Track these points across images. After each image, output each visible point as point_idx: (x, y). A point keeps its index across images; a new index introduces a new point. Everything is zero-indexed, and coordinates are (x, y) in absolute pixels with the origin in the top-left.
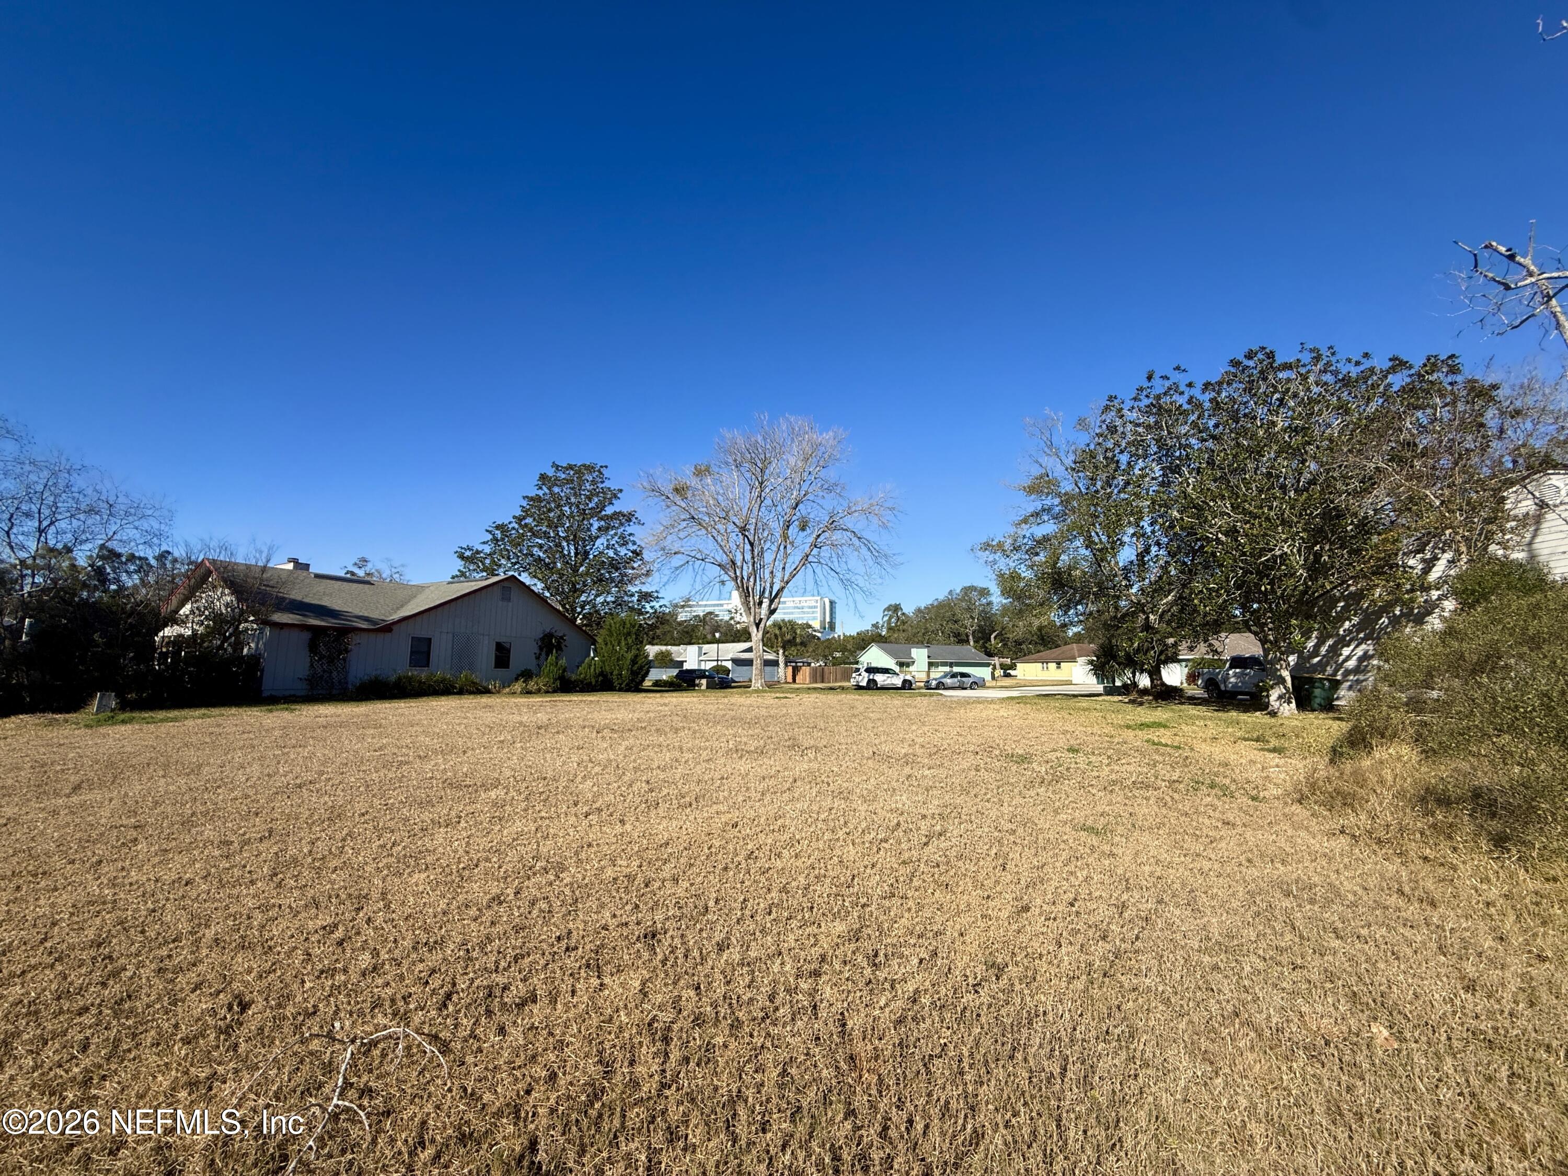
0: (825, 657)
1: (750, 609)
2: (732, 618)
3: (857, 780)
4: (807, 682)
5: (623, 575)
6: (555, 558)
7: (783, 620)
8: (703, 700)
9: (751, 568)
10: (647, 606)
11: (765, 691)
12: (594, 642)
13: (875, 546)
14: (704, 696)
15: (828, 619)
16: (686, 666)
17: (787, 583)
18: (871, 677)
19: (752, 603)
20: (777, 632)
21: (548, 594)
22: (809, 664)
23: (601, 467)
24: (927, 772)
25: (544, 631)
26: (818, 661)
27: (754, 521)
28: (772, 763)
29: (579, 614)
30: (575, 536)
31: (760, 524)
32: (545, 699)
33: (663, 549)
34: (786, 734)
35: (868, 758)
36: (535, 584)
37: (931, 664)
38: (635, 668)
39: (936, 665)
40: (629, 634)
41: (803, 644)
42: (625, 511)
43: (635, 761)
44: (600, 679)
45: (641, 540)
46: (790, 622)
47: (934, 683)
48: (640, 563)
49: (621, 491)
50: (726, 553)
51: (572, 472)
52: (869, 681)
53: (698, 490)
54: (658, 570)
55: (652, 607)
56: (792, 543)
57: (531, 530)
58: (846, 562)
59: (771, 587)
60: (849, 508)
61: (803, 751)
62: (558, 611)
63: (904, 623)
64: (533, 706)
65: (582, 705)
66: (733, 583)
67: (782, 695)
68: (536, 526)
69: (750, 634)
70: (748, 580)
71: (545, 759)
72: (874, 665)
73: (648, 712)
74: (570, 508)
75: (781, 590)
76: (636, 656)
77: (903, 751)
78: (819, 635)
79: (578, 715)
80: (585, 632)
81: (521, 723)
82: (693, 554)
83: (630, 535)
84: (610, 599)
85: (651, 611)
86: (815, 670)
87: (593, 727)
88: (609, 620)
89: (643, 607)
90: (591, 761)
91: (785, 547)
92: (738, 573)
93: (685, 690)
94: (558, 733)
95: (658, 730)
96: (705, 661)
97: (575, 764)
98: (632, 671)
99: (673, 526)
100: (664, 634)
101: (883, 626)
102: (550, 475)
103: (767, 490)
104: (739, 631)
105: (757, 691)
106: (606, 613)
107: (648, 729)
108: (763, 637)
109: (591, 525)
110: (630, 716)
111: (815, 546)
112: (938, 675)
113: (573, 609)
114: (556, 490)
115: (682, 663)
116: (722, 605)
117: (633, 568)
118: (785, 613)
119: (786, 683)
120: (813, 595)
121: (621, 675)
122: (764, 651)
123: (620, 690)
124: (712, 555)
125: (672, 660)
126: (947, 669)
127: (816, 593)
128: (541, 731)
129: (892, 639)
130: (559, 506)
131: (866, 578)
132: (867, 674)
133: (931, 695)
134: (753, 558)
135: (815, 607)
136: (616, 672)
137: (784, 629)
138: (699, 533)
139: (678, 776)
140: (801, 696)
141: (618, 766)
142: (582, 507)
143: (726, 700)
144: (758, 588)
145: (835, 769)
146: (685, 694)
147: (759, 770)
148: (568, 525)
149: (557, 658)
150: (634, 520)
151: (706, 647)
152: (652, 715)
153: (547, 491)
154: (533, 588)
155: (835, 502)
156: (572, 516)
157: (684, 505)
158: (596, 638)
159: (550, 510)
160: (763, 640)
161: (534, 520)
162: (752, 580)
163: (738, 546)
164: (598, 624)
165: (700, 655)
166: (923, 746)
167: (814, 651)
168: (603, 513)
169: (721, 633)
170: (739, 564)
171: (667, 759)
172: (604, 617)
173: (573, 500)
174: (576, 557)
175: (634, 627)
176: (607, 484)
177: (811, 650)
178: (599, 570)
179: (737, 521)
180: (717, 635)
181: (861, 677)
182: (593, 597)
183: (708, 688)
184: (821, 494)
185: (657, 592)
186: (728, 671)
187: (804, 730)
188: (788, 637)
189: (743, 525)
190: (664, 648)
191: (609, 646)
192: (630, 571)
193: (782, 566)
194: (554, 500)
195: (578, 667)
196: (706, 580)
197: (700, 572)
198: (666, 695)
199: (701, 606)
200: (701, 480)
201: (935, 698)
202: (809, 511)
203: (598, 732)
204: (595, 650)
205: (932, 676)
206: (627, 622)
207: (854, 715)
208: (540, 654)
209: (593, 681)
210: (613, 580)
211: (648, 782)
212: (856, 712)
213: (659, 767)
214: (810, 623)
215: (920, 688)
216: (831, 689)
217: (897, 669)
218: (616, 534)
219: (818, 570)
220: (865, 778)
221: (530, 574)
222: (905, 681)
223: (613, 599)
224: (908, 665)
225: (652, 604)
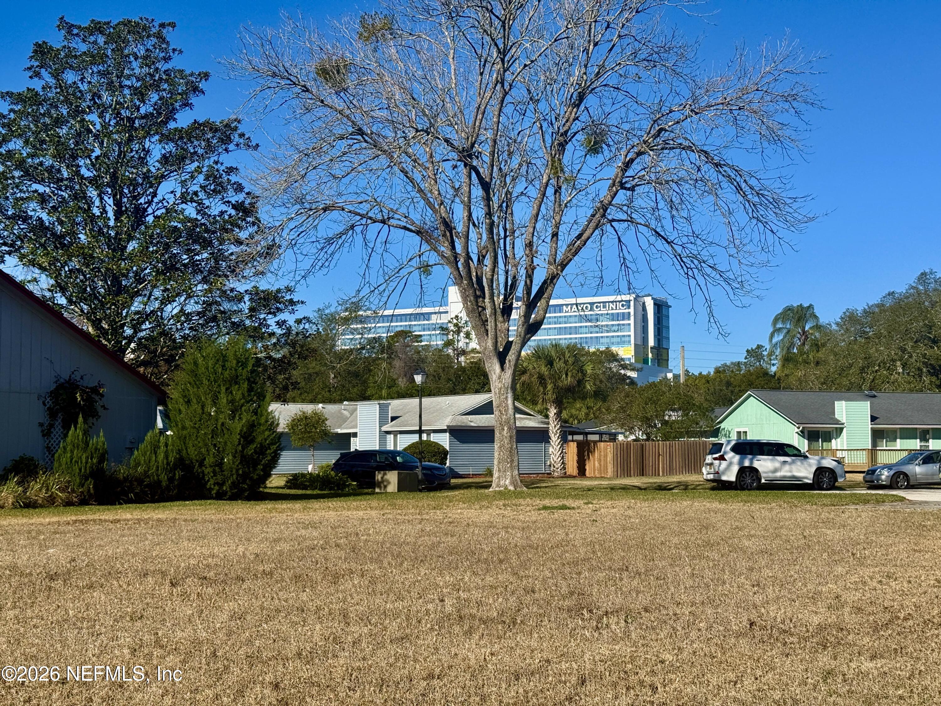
0: (647, 421)
1: (484, 322)
2: (449, 343)
3: (714, 681)
4: (610, 473)
5: (218, 257)
6: (74, 224)
7: (556, 346)
8: (391, 513)
9: (485, 236)
10: (272, 321)
11: (518, 495)
12: (163, 399)
13: (753, 182)
14: (394, 506)
15: (651, 342)
16: (356, 445)
17: (563, 265)
18: (747, 463)
19: (488, 311)
20: (544, 370)
21: (63, 301)
22: (613, 437)
23: (162, 25)
24: (867, 665)
25: (58, 377)
26: (631, 430)
27: (489, 134)
28: (534, 644)
29: (130, 339)
30: (114, 177)
31: (502, 143)
32: (65, 518)
33: (300, 200)
34: (564, 584)
35: (739, 635)
36: (35, 280)
37: (877, 435)
38: (250, 450)
39: (892, 436)
40: (235, 380)
41: (600, 395)
42: (217, 119)
43: (249, 642)
44: (178, 474)
45: (255, 182)
46: (572, 348)
47: (885, 475)
48: (251, 230)
49: (206, 76)
50: (431, 206)
51: (101, 40)
52: (742, 470)
53: (369, 71)
54: (292, 245)
55: (280, 324)
56: (572, 181)
57: (21, 164)
58: (688, 219)
59: (530, 276)
60: (695, 100)
61: (600, 619)
62: (85, 335)
63: (817, 346)
64: (39, 532)
65: (142, 529)
66: (448, 270)
67: (555, 502)
68: (32, 156)
69: (486, 376)
70: (481, 261)
71: (64, 643)
72: (751, 437)
73: (277, 541)
74: (101, 116)
75: (551, 280)
76: (252, 426)
77: (816, 620)
78: (633, 374)
79: (132, 549)
80: (143, 377)
81: (13, 568)
82: (364, 209)
83: (231, 170)
84: (191, 307)
85: (279, 331)
86: (625, 449)
87: (164, 574)
88: (190, 351)
89: (263, 323)
90: (158, 644)
91: (558, 190)
92: (459, 248)
93: (355, 494)
94: (91, 587)
95: (297, 578)
96: (396, 433)
97: (126, 651)
98: (243, 457)
99: (319, 151)
100: (309, 378)
101: (770, 354)
102: (57, 45)
103: (517, 67)
104: (463, 369)
105: (503, 494)
106: (185, 337)
107: (276, 576)
108: (514, 382)
109: (147, 152)
110: (241, 549)
111: (622, 186)
112: (894, 458)
113: (117, 329)
114: (70, 77)
115: (347, 437)
116: (427, 316)
117: (239, 242)
118: (560, 331)
119: (565, 476)
120: (619, 293)
121: (220, 464)
122: (517, 410)
123: (220, 496)
124: (403, 210)
125: (326, 434)
126: (915, 444)
127: (624, 285)
128: (58, 584)
129: (792, 380)
130: (77, 112)
131: (733, 251)
132: (737, 457)
133: (880, 501)
134: (489, 214)
135: (626, 316)
136: (209, 460)
137: (559, 365)
138: (374, 165)
139: (338, 673)
140: (596, 503)
141: (214, 654)
142: (125, 113)
143: (439, 514)
144: (502, 279)
145: (668, 657)
146: (353, 502)
147: (507, 659)
148: (98, 152)
149: (86, 433)
150: (236, 138)
151: (396, 405)
152: (285, 547)
153: (52, 81)
154: (31, 287)
155: (665, 88)
156: (105, 132)
157: (339, 104)
158: (168, 390)
159: (59, 122)
160: (513, 388)
161: (27, 142)
162: (488, 261)
163: (457, 190)
164: (170, 360)
165: (383, 421)
166: (859, 610)
167: (623, 409)
168: (172, 125)
169: (427, 375)
170: (460, 228)
171: (316, 638)
172: (182, 346)
173: (106, 97)
174: (117, 219)
175: (244, 365)
176: (176, 63)
177: (615, 406)
178: (167, 247)
179: (454, 137)
180: (418, 379)
181: (724, 464)
182: (157, 304)
183: (401, 488)
184: (633, 70)
185: (289, 289)
186: (442, 454)
187: (601, 575)
188: (567, 381)
189: (467, 145)
190: (309, 408)
191: (195, 406)
192: (233, 248)
193: (550, 231)
194: (67, 101)
195: (131, 450)
196: (391, 263)
197: (379, 248)
198: (316, 504)
199: (384, 318)
200: (375, 50)
201: (887, 507)
202: (607, 110)
203: (173, 585)
204: (166, 416)
205: (884, 458)
206: (231, 357)
207: (709, 544)
208: (51, 426)
209: (164, 478)
210: (195, 267)
211: (276, 686)
212: (713, 536)
213: (299, 655)
214: (614, 349)
215: (855, 485)
216: (661, 488)
217: (803, 445)
218: (199, 170)
219: (629, 237)
220: (732, 676)
221: (21, 258)
222: (820, 471)
223: (199, 308)
224: (828, 437)
225: (281, 317)
